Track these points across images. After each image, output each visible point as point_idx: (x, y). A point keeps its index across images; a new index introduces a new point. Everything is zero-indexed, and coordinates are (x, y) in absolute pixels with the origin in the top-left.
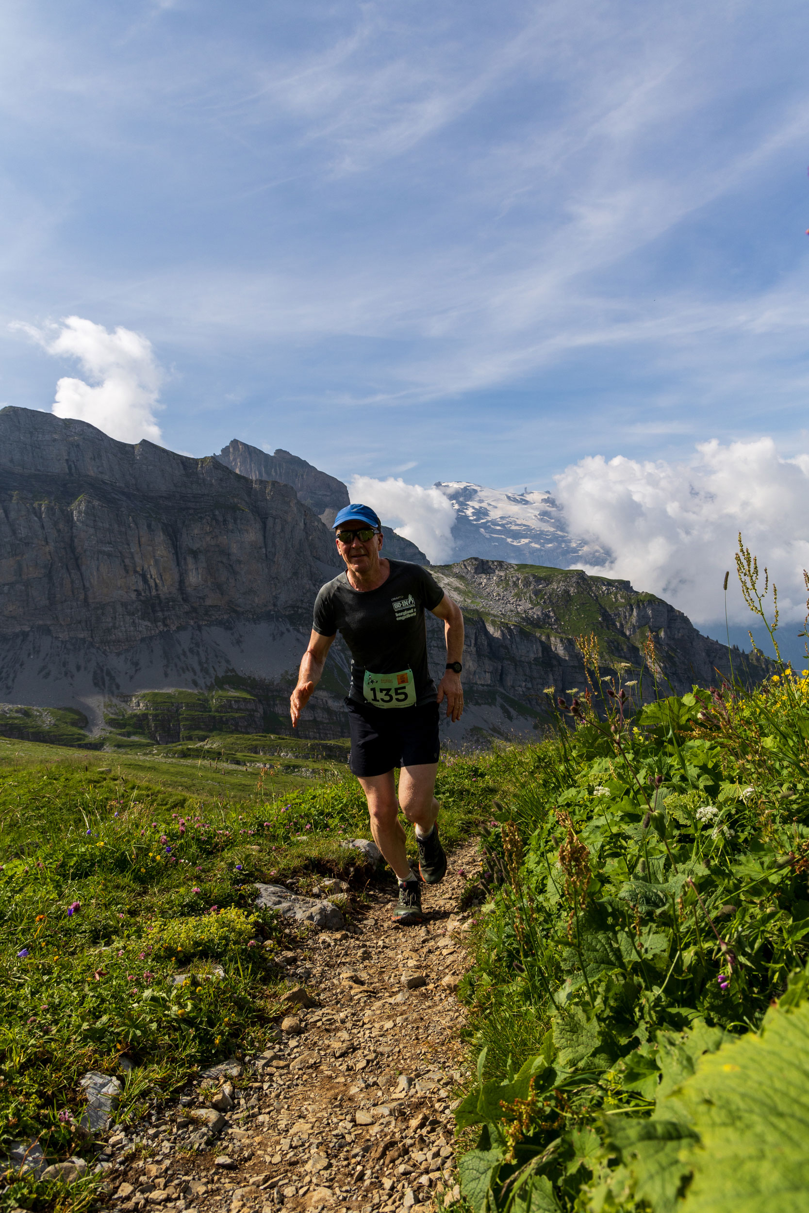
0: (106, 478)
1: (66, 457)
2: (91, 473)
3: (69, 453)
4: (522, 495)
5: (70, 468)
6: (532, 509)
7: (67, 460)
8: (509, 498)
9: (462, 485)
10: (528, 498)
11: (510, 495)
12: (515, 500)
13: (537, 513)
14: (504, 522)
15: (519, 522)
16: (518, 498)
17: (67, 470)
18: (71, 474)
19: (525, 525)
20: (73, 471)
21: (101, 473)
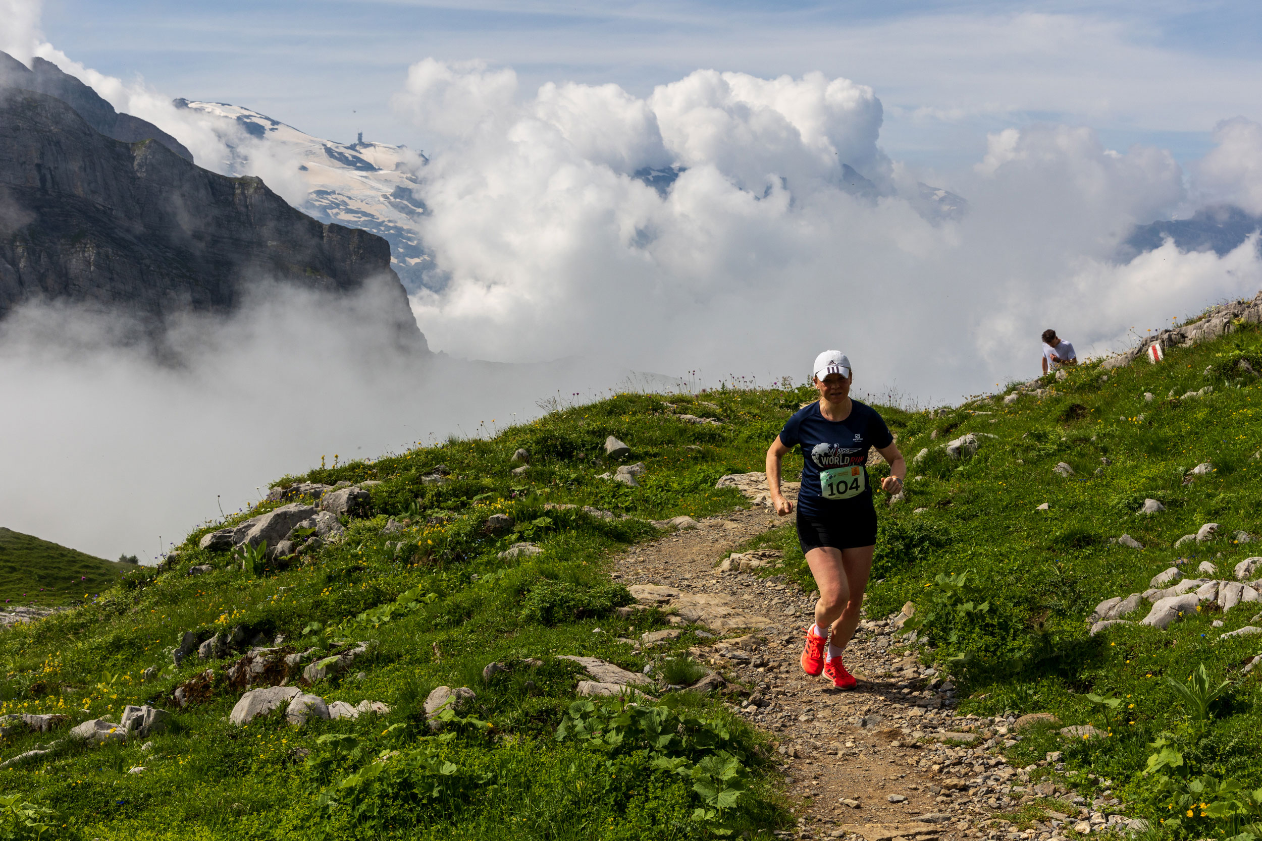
0: (99, 200)
1: (36, 161)
2: (79, 191)
3: (42, 154)
4: (352, 147)
5: (43, 180)
6: (378, 180)
7: (39, 166)
8: (329, 151)
9: (235, 112)
10: (367, 155)
11: (329, 145)
12: (342, 158)
13: (389, 190)
14: (325, 202)
15: (353, 205)
16: (348, 153)
17: (38, 184)
18: (43, 189)
19: (365, 214)
20: (49, 185)
21: (94, 192)
